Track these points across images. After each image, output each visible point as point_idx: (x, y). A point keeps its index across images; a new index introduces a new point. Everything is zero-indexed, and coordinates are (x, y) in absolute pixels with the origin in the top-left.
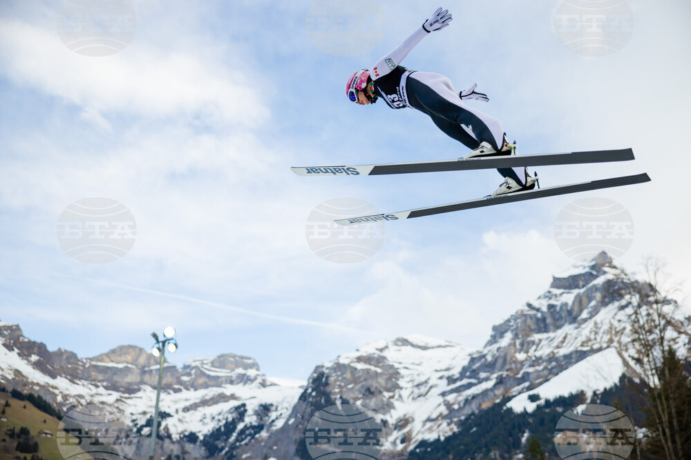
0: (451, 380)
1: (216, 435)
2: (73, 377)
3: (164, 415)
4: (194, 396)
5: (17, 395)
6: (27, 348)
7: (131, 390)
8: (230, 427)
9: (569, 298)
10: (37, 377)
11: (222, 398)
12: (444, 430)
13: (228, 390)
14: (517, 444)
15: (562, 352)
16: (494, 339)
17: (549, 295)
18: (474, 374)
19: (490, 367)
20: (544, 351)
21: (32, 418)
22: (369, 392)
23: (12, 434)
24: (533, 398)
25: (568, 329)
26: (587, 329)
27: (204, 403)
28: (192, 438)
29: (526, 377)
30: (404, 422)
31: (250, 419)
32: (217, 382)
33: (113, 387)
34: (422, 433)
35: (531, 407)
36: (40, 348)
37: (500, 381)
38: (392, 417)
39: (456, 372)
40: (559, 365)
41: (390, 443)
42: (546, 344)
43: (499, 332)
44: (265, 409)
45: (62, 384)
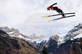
0: (64, 37)
1: (41, 43)
2: (27, 38)
3: (36, 41)
4: (39, 39)
5: (22, 40)
6: (23, 35)
7: (32, 39)
8: (42, 42)
9: (76, 28)
10: (24, 38)
11: (41, 40)
12: (64, 42)
13: (42, 39)
14: (72, 43)
15: (76, 34)
16: (69, 33)
17: (74, 28)
18: (67, 36)
19: (68, 36)
20: (74, 34)
21: (24, 42)
22: (56, 39)
23: (22, 43)
24: (73, 39)
25: (76, 31)
26: (79, 31)
27: (40, 40)
28: (39, 43)
29: (72, 37)
30: (60, 42)
31: (44, 42)
32: (41, 38)
33: (31, 39)
34: (62, 42)
35: (73, 40)
36: (24, 35)
37: (70, 37)
38: (58, 41)
39: (65, 36)
40: (76, 35)
41: (58, 44)
42: (74, 33)
43: (69, 32)
44: (46, 41)
45: (26, 39)
